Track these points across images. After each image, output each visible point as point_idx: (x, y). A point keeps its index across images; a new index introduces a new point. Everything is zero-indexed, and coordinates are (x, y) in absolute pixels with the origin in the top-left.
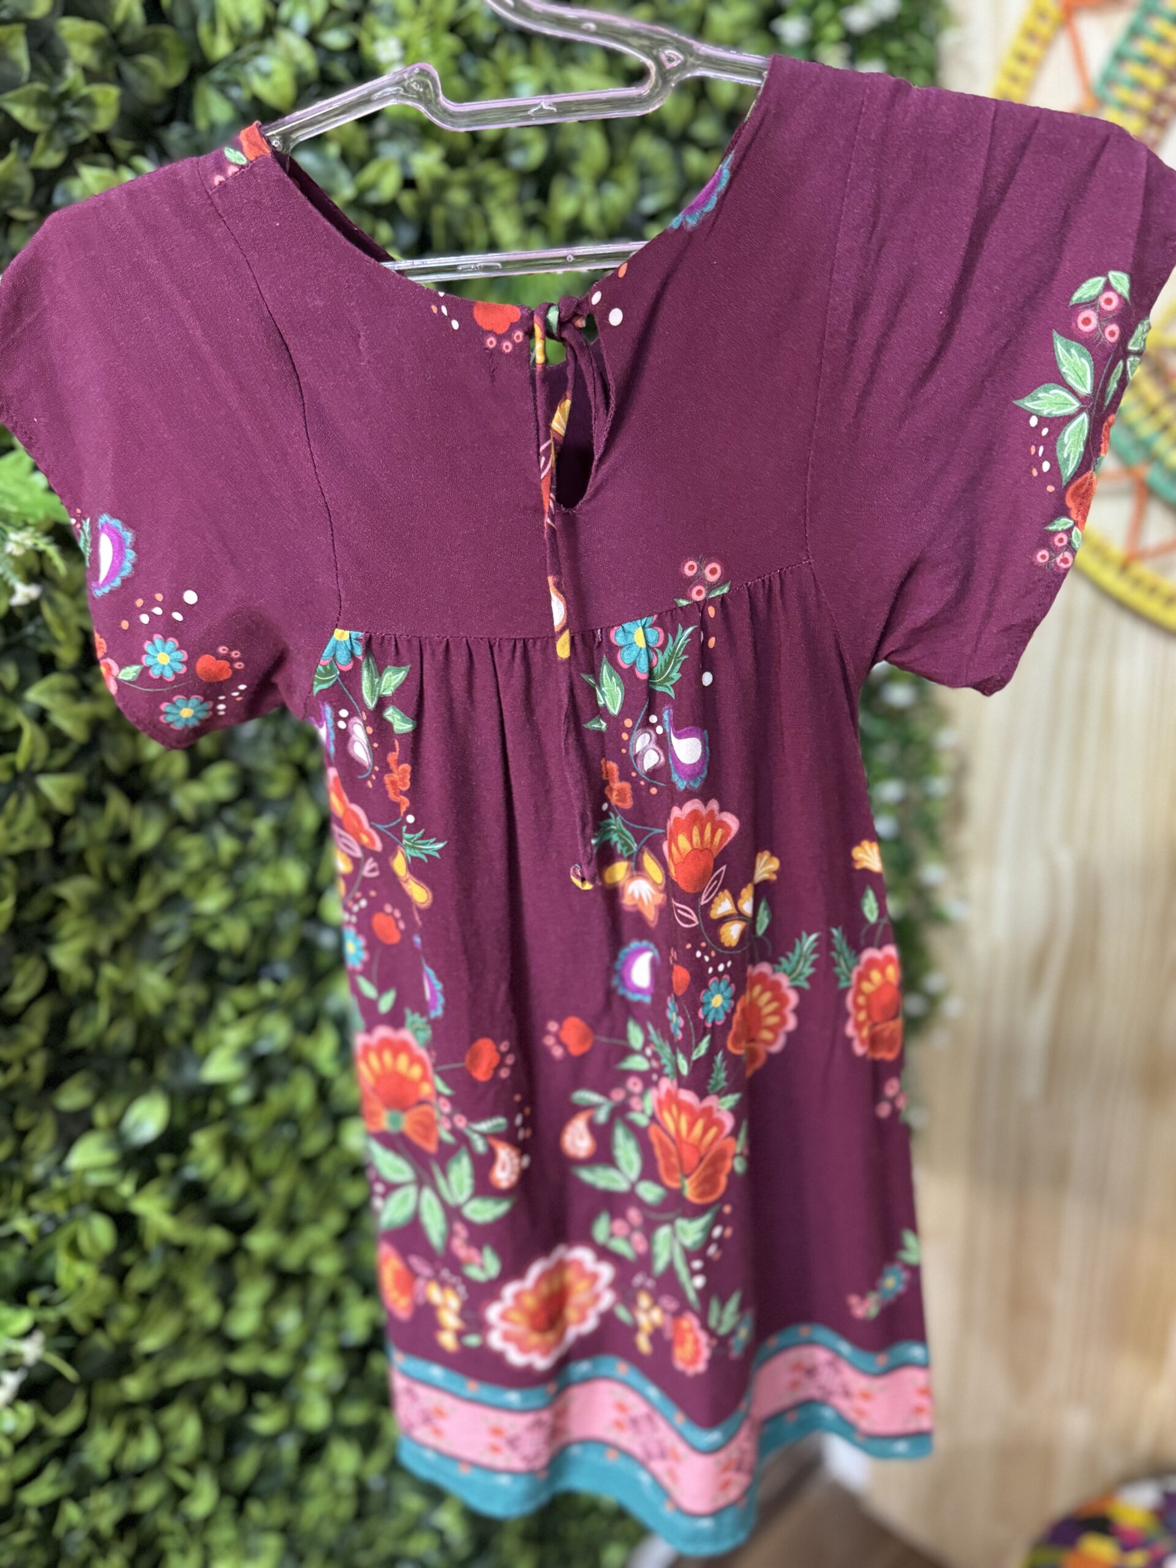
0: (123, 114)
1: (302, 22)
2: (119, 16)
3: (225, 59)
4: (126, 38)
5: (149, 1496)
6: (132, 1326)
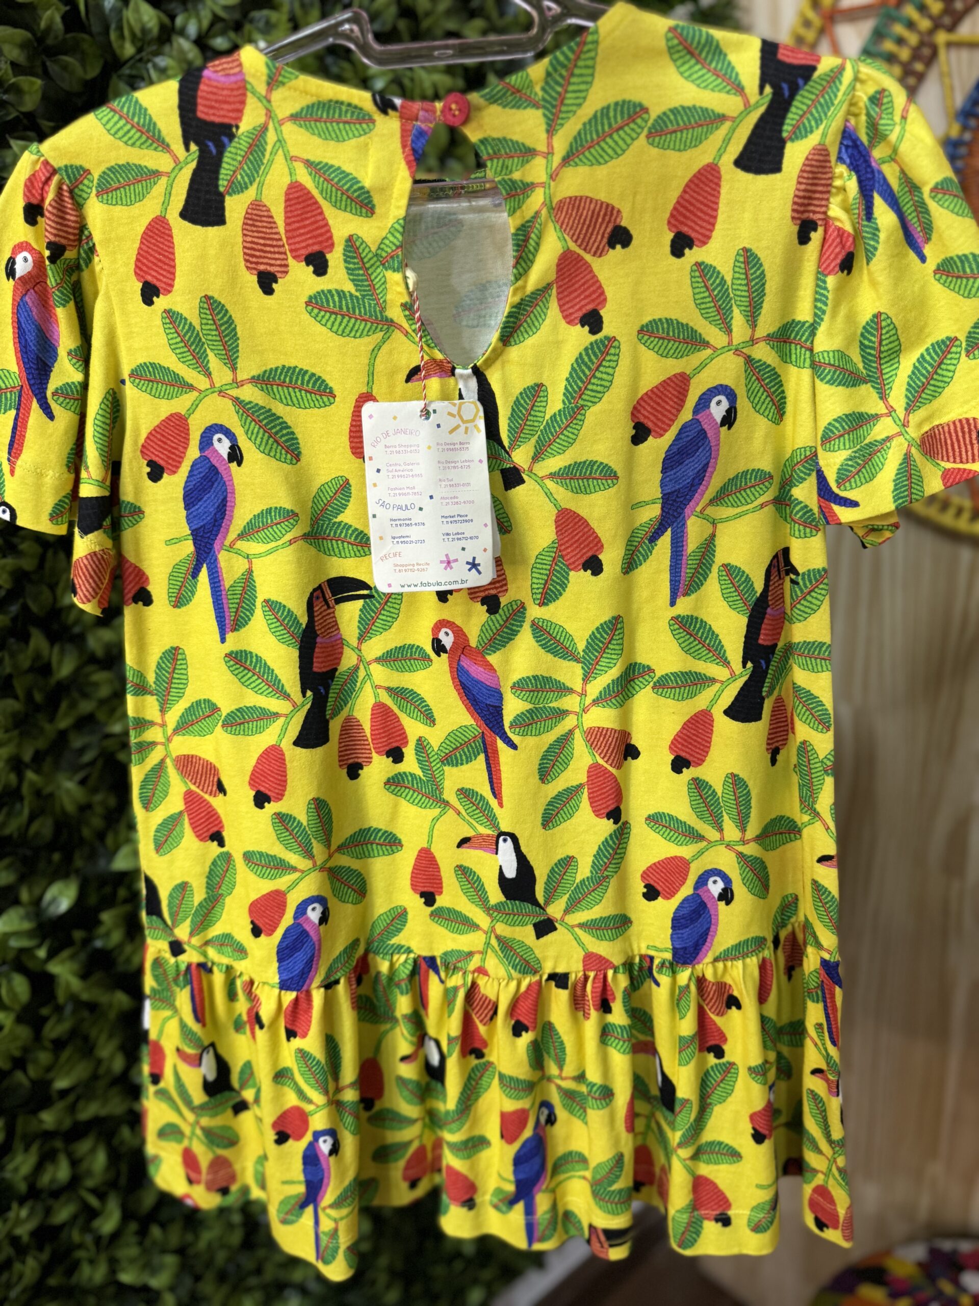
0: (45, 97)
1: (192, 29)
2: (43, 24)
3: (131, 58)
4: (50, 41)
5: (63, 1213)
6: (49, 1069)
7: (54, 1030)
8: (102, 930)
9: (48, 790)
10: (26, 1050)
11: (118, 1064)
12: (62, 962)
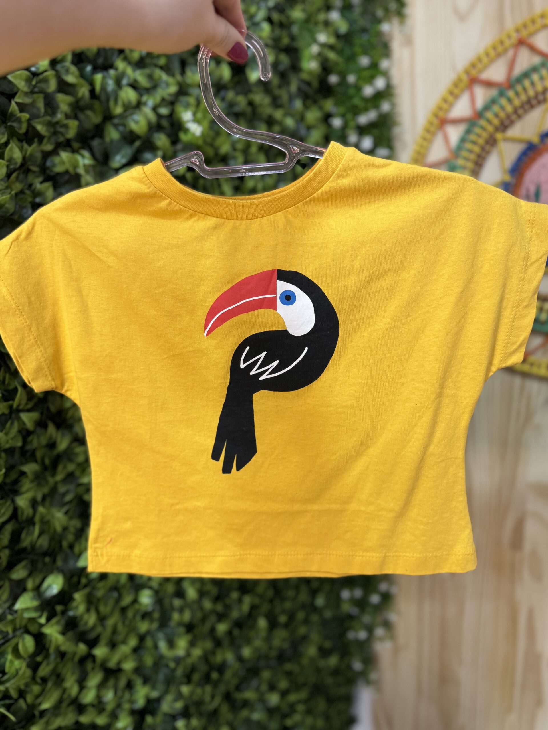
0: (78, 133)
1: (151, 103)
2: (80, 94)
3: (120, 115)
4: (82, 103)
6: (38, 696)
7: (44, 671)
8: (74, 604)
9: (47, 518)
10: (27, 685)
11: (74, 690)
12: (52, 626)
